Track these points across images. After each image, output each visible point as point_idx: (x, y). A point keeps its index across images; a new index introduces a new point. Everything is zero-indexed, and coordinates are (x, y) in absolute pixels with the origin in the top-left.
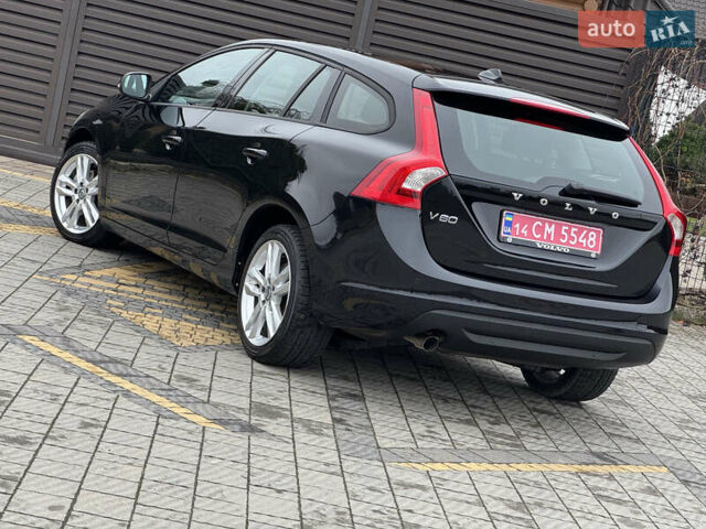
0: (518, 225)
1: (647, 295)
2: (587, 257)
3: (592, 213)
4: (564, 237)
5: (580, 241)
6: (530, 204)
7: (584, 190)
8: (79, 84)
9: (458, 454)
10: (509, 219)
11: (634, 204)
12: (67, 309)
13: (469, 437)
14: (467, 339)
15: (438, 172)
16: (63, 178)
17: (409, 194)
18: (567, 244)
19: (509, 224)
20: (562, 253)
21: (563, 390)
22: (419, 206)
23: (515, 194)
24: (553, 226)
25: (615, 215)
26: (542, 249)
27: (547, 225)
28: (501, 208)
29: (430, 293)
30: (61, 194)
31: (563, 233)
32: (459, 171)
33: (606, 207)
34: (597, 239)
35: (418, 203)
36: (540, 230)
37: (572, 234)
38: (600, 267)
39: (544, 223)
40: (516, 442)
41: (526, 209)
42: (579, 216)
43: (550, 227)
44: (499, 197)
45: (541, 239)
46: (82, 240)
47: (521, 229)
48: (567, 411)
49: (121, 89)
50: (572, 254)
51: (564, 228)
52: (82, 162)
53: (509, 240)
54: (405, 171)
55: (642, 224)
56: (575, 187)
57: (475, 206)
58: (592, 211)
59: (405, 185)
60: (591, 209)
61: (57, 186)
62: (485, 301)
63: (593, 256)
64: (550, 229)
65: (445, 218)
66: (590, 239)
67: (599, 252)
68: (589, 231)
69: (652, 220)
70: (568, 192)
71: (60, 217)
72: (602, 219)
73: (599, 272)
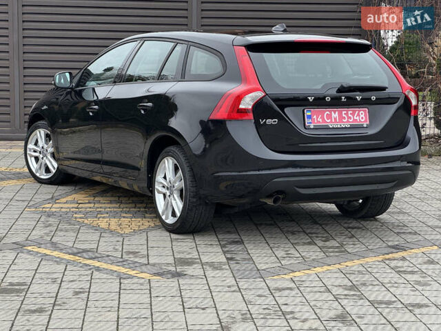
0: (315, 117)
1: (403, 143)
2: (361, 127)
3: (359, 100)
4: (344, 118)
5: (355, 118)
6: (320, 102)
7: (350, 87)
8: (28, 87)
9: (308, 264)
10: (309, 114)
11: (383, 89)
12: (50, 225)
13: (312, 252)
14: (298, 192)
15: (260, 94)
16: (31, 146)
17: (245, 111)
18: (348, 121)
19: (309, 117)
20: (346, 128)
21: (363, 212)
22: (253, 118)
23: (310, 98)
24: (337, 113)
25: (373, 98)
26: (333, 128)
27: (333, 113)
28: (303, 108)
29: (270, 169)
30: (31, 156)
31: (344, 115)
32: (272, 91)
33: (366, 94)
34: (365, 115)
35: (251, 116)
36: (329, 117)
37: (350, 115)
38: (371, 132)
39: (330, 112)
40: (341, 249)
41: (318, 106)
42: (351, 103)
43: (335, 113)
44: (300, 101)
45: (331, 122)
46: (50, 182)
47: (317, 118)
48: (368, 224)
49: (55, 84)
50: (352, 127)
51: (344, 112)
52: (40, 134)
53: (312, 127)
54: (239, 98)
55: (390, 100)
56: (345, 86)
57: (286, 110)
58: (359, 98)
59: (241, 106)
60: (358, 97)
61: (28, 152)
62: (305, 167)
63: (365, 126)
64: (335, 115)
65: (269, 121)
66: (361, 116)
67: (368, 123)
68: (359, 111)
69: (396, 96)
70: (342, 90)
71: (34, 171)
72: (366, 102)
73: (371, 135)
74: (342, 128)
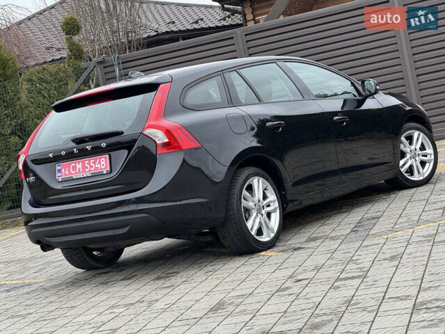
0: (63, 170)
4: (87, 168)
5: (96, 166)
10: (59, 168)
19: (59, 171)
20: (87, 177)
22: (24, 177)
23: (50, 155)
24: (81, 163)
25: (104, 145)
26: (77, 179)
27: (77, 164)
28: (54, 163)
31: (87, 165)
33: (96, 143)
34: (106, 160)
36: (74, 168)
37: (92, 164)
42: (83, 154)
45: (75, 173)
50: (93, 176)
51: (86, 162)
53: (60, 180)
58: (89, 148)
63: (105, 172)
64: (79, 166)
65: (31, 180)
66: (102, 163)
67: (108, 169)
68: (100, 159)
74: (84, 177)
